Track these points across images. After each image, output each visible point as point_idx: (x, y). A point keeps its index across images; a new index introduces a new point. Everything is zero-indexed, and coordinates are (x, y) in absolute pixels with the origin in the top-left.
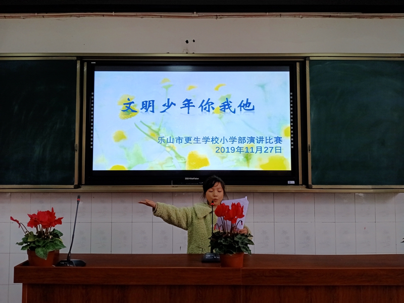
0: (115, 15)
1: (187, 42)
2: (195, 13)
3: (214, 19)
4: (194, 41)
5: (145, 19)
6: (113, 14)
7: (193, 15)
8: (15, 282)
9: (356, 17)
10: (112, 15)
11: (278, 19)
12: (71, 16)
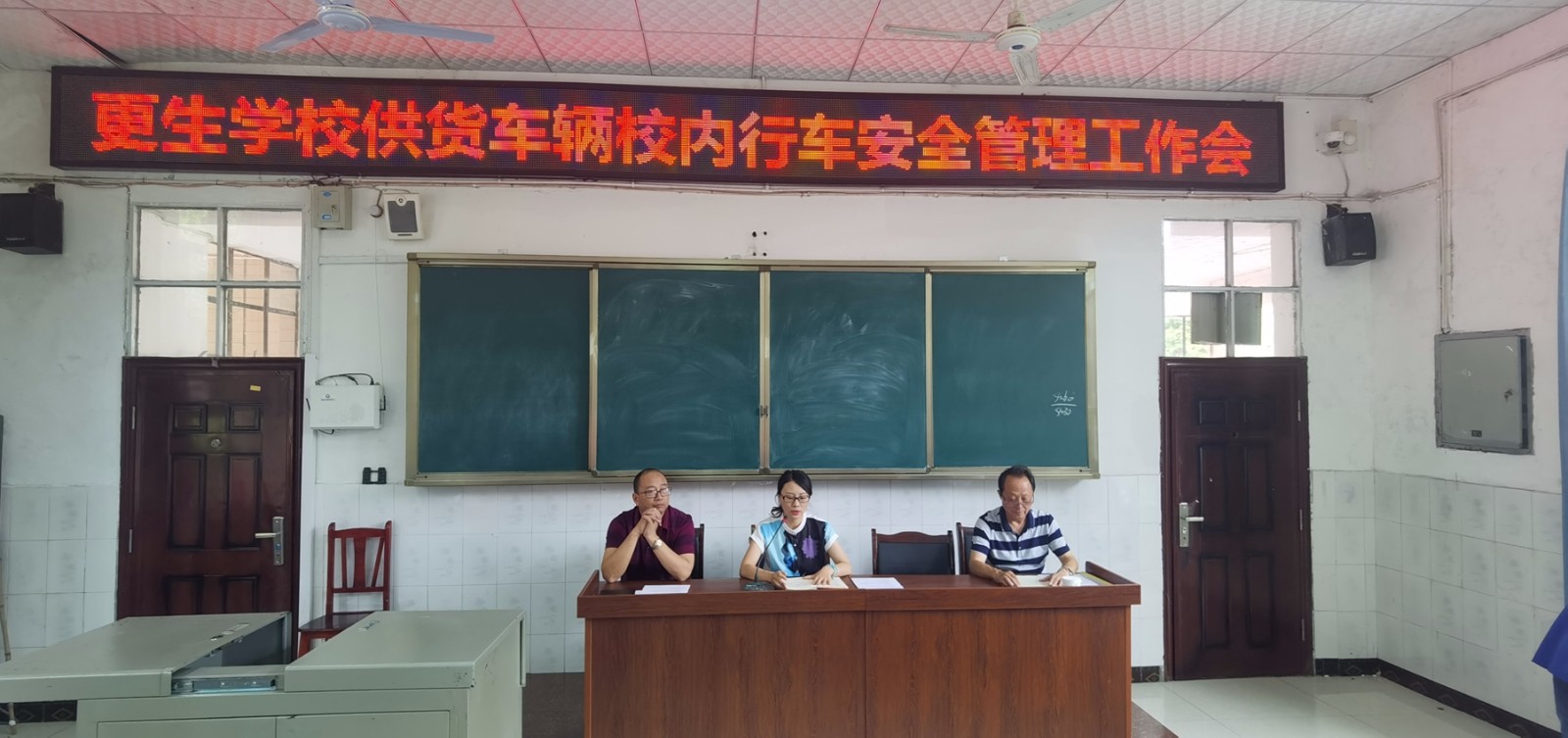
0: (636, 188)
1: (754, 234)
2: (768, 187)
3: (797, 197)
4: (765, 233)
5: (685, 194)
6: (633, 185)
7: (763, 191)
8: (579, 616)
9: (1023, 195)
10: (631, 188)
11: (900, 197)
12: (561, 186)
